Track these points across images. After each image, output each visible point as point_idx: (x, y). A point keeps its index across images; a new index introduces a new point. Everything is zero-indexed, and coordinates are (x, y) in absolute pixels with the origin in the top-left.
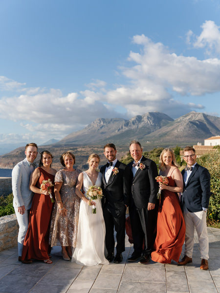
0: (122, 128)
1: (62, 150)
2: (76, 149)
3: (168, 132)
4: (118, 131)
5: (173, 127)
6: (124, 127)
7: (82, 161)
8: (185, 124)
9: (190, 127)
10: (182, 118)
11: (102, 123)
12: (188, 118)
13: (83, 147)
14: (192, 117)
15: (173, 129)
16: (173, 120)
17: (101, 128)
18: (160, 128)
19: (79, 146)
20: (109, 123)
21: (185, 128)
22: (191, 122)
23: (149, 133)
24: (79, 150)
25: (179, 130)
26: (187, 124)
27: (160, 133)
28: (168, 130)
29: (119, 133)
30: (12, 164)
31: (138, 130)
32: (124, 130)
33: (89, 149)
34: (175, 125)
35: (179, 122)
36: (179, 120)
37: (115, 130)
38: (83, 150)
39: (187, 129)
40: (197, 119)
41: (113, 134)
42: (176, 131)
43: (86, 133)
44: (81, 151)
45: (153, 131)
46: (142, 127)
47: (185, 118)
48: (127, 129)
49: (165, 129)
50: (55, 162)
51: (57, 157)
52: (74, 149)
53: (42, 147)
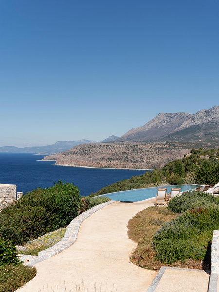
1: (122, 146)
2: (136, 146)
7: (143, 158)
20: (173, 118)
24: (140, 147)
31: (204, 125)
32: (188, 126)
33: (150, 146)
37: (179, 125)
38: (144, 147)
41: (177, 130)
44: (142, 148)
46: (209, 122)
48: (192, 124)
50: (115, 160)
51: (116, 155)
52: (134, 146)
53: (102, 144)
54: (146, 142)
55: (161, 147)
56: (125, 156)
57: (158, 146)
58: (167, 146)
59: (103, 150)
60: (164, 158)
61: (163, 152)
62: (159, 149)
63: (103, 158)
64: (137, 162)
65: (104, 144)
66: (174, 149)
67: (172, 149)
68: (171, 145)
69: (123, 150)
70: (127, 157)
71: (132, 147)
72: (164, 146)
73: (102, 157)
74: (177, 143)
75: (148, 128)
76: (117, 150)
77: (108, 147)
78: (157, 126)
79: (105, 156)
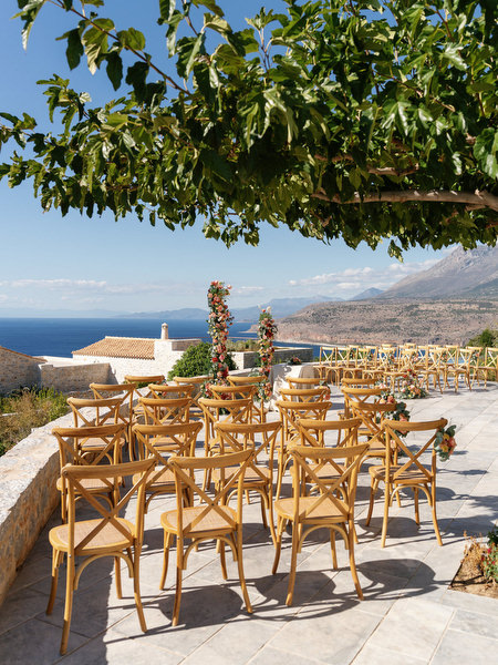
13: (432, 303)
17: (468, 264)
19: (423, 300)
20: (485, 254)
24: (423, 308)
30: (298, 335)
33: (442, 307)
38: (431, 308)
43: (438, 276)
44: (426, 311)
50: (376, 331)
51: (380, 322)
52: (412, 307)
53: (352, 303)
54: (434, 300)
55: (463, 308)
56: (396, 324)
57: (457, 307)
58: (474, 307)
59: (356, 315)
60: (469, 329)
61: (468, 317)
62: (459, 312)
63: (354, 329)
64: (418, 335)
65: (355, 303)
66: (489, 312)
67: (484, 312)
68: (482, 305)
69: (391, 314)
70: (398, 327)
71: (408, 308)
72: (468, 307)
73: (352, 326)
74: (494, 300)
75: (437, 274)
76: (381, 314)
77: (365, 309)
78: (455, 271)
79: (359, 324)
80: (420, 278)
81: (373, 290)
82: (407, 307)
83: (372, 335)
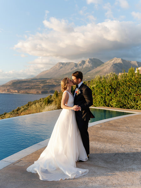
0: (73, 68)
1: (37, 81)
2: (46, 81)
3: (101, 70)
4: (71, 70)
5: (104, 67)
6: (74, 67)
7: (50, 88)
8: (111, 65)
9: (114, 67)
10: (109, 62)
11: (61, 65)
12: (112, 62)
13: (50, 80)
14: (115, 61)
15: (104, 69)
16: (103, 63)
17: (61, 68)
18: (96, 68)
19: (48, 79)
20: (65, 65)
21: (111, 68)
22: (114, 64)
23: (90, 71)
24: (48, 81)
25: (107, 69)
26: (112, 65)
27: (96, 71)
28: (100, 69)
29: (71, 71)
30: (7, 91)
31: (83, 69)
32: (74, 69)
33: (54, 81)
34: (105, 66)
35: (107, 64)
36: (107, 63)
37: (69, 69)
38: (50, 81)
39: (112, 68)
40: (118, 62)
41: (68, 72)
42: (105, 70)
43: (52, 72)
44: (49, 82)
45: (92, 70)
47: (111, 62)
48: (76, 68)
49: (99, 68)
50: (33, 89)
51: (34, 86)
53: (26, 80)
56: (39, 86)
59: (27, 84)
63: (26, 88)
70: (40, 87)
73: (25, 87)
76: (34, 84)
79: (28, 87)
80: (47, 72)
81: (32, 76)
82: (43, 81)
83: (31, 90)
